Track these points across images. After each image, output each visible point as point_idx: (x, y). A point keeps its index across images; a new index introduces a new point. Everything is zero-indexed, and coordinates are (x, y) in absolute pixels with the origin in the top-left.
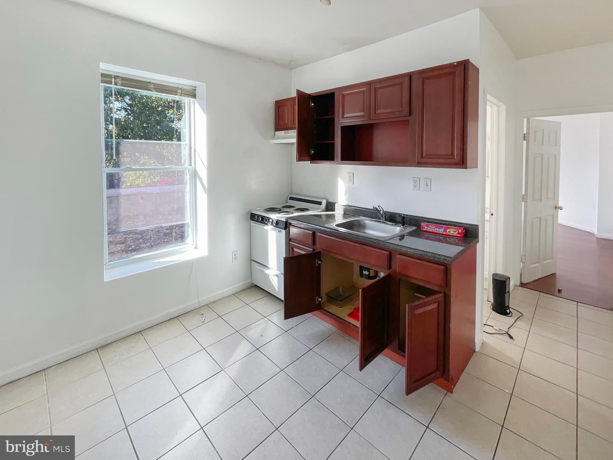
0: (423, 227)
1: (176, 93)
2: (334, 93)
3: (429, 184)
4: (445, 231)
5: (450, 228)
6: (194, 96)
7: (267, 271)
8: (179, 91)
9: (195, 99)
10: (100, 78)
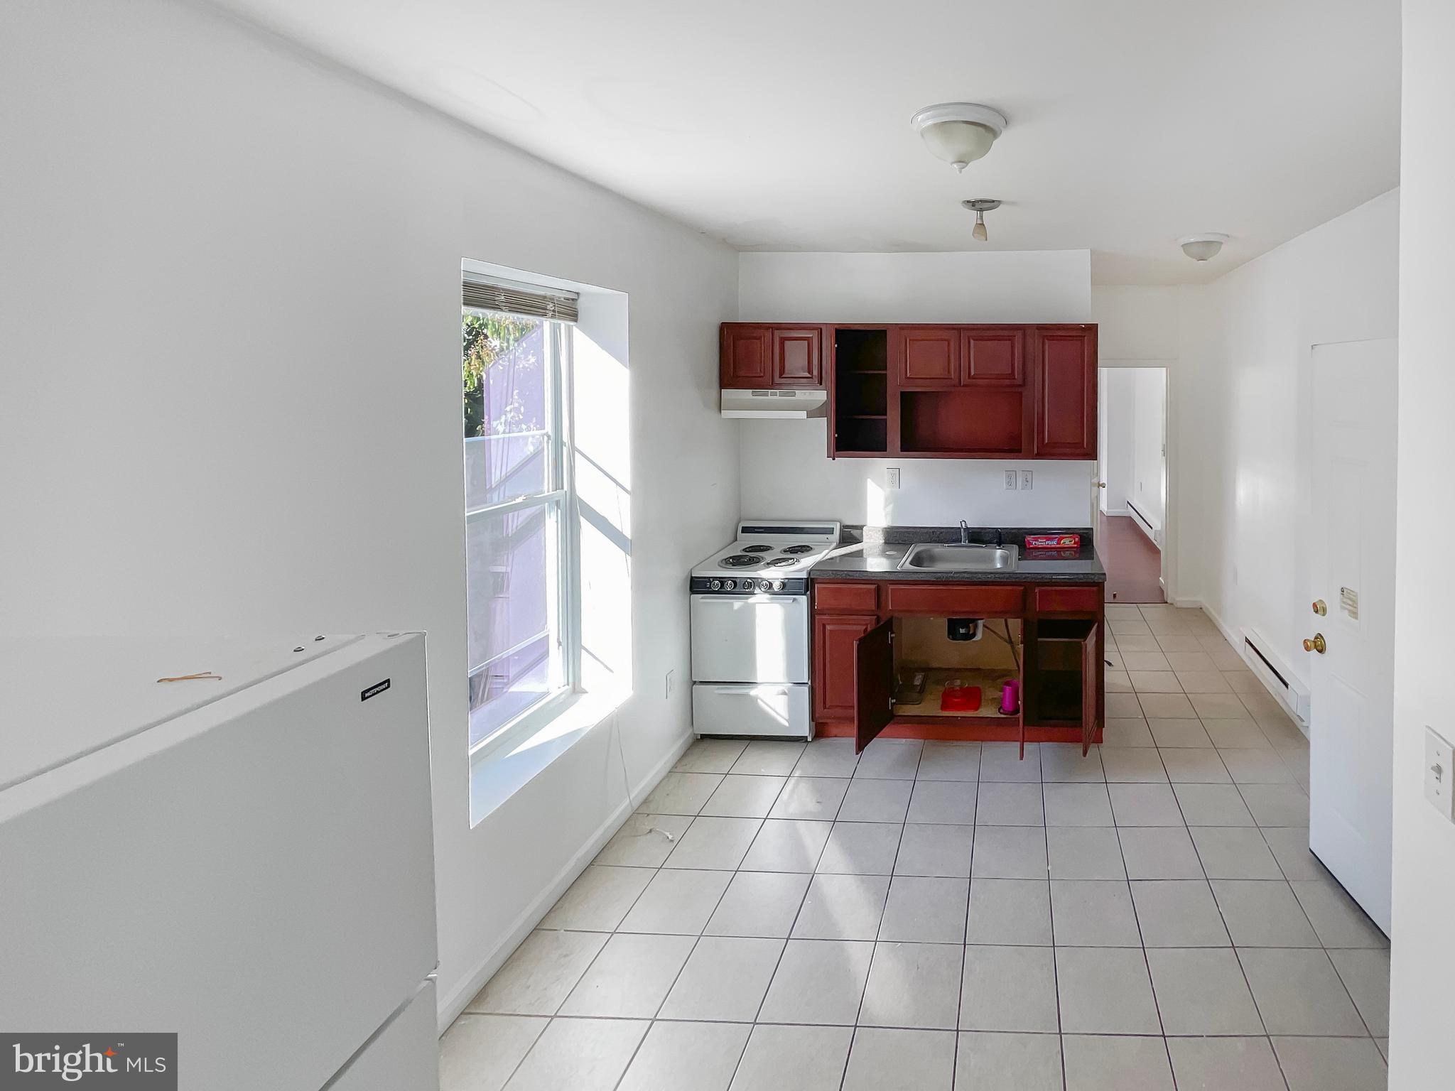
0: (1030, 544)
1: (544, 311)
2: (885, 332)
3: (1029, 479)
4: (1058, 543)
5: (1064, 538)
6: (573, 315)
7: (753, 692)
8: (550, 306)
9: (572, 323)
10: (462, 292)
